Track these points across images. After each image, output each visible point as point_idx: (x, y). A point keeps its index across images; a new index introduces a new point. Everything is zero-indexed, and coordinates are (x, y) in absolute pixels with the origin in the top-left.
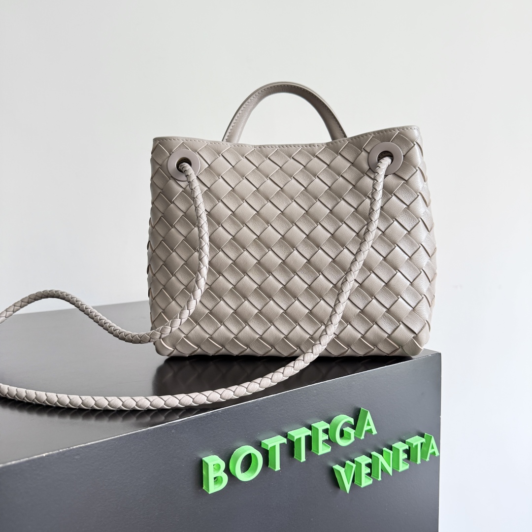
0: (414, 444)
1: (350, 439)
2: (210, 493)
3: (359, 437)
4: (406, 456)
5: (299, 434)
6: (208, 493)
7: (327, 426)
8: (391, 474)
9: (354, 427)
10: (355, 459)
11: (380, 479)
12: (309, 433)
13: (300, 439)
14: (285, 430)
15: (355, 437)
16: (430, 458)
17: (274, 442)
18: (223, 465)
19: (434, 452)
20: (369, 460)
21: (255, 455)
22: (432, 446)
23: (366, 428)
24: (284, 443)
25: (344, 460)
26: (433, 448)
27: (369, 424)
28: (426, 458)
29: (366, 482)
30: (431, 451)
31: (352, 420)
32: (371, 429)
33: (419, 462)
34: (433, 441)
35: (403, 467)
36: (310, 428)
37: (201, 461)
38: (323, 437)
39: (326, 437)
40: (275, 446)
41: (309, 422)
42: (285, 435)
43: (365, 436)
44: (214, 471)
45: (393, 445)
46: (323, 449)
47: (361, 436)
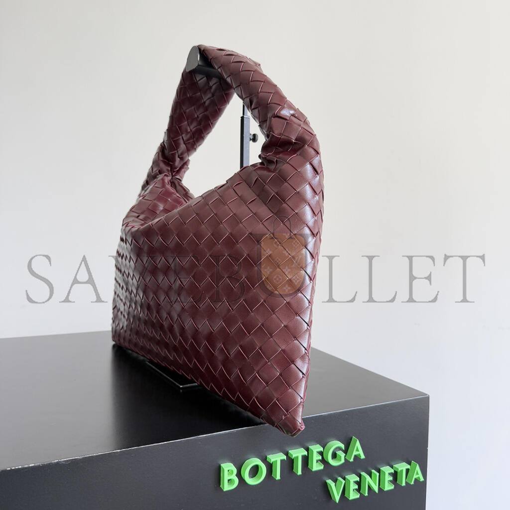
0: (400, 469)
1: (341, 460)
2: (225, 490)
3: (349, 460)
4: (391, 478)
5: (298, 453)
6: (223, 490)
7: (321, 449)
8: (377, 492)
9: (346, 451)
10: (346, 477)
11: (366, 494)
12: (305, 453)
13: (297, 457)
14: (287, 449)
15: (345, 459)
16: (415, 482)
17: (277, 458)
18: (235, 471)
19: (419, 477)
20: (358, 479)
21: (261, 467)
22: (417, 472)
23: (355, 453)
24: (284, 460)
25: (336, 476)
26: (417, 474)
27: (357, 450)
28: (411, 482)
29: (353, 495)
30: (415, 476)
31: (343, 446)
32: (360, 454)
33: (404, 484)
34: (418, 468)
35: (388, 487)
36: (307, 450)
37: (220, 467)
38: (316, 457)
39: (320, 458)
40: (276, 461)
41: (307, 445)
42: (287, 454)
43: (354, 459)
44: (228, 474)
45: (381, 469)
46: (316, 467)
47: (350, 459)
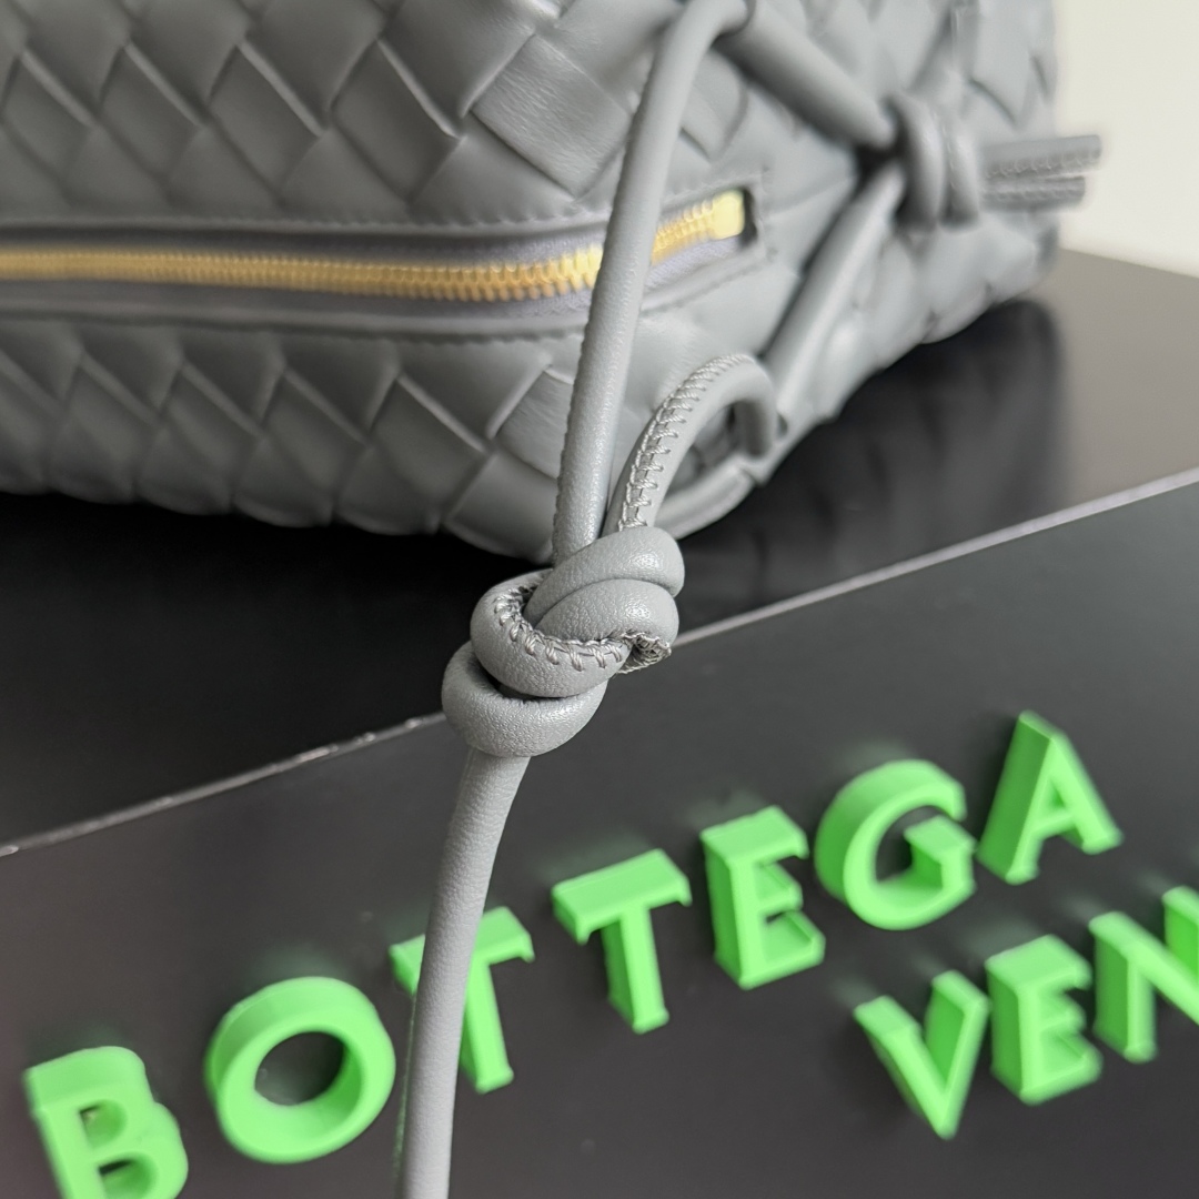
1: (941, 884)
3: (1002, 872)
7: (794, 843)
9: (976, 822)
11: (1144, 1049)
12: (676, 888)
13: (616, 925)
20: (1078, 971)
23: (1040, 823)
32: (1073, 829)
39: (793, 895)
43: (1037, 864)
44: (88, 1134)
47: (1008, 865)
